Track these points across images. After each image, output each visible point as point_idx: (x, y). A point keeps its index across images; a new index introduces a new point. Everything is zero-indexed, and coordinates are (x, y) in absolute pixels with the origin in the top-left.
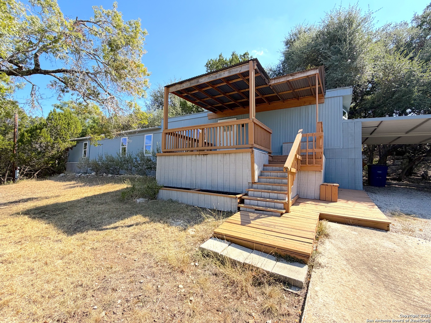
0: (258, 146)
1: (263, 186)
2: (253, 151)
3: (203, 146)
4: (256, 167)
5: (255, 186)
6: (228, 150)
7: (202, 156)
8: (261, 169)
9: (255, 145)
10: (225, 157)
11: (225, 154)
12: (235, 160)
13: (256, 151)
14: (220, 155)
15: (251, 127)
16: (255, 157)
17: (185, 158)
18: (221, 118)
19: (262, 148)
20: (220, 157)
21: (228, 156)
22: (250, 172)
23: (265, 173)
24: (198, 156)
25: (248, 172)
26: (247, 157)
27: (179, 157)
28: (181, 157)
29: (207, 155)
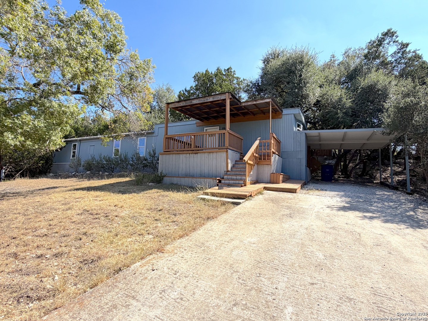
0: (231, 148)
1: (233, 173)
2: (227, 151)
3: (194, 148)
4: (229, 161)
5: (228, 173)
6: (211, 150)
7: (194, 154)
8: (234, 163)
9: (229, 147)
10: (210, 155)
11: (210, 152)
12: (216, 157)
13: (229, 151)
14: (206, 154)
15: (227, 135)
16: (229, 155)
17: (181, 156)
18: (207, 126)
19: (235, 149)
20: (206, 155)
21: (211, 154)
22: (226, 164)
23: (236, 166)
24: (191, 154)
25: (224, 164)
26: (224, 154)
27: (177, 155)
28: (178, 155)
29: (197, 153)
